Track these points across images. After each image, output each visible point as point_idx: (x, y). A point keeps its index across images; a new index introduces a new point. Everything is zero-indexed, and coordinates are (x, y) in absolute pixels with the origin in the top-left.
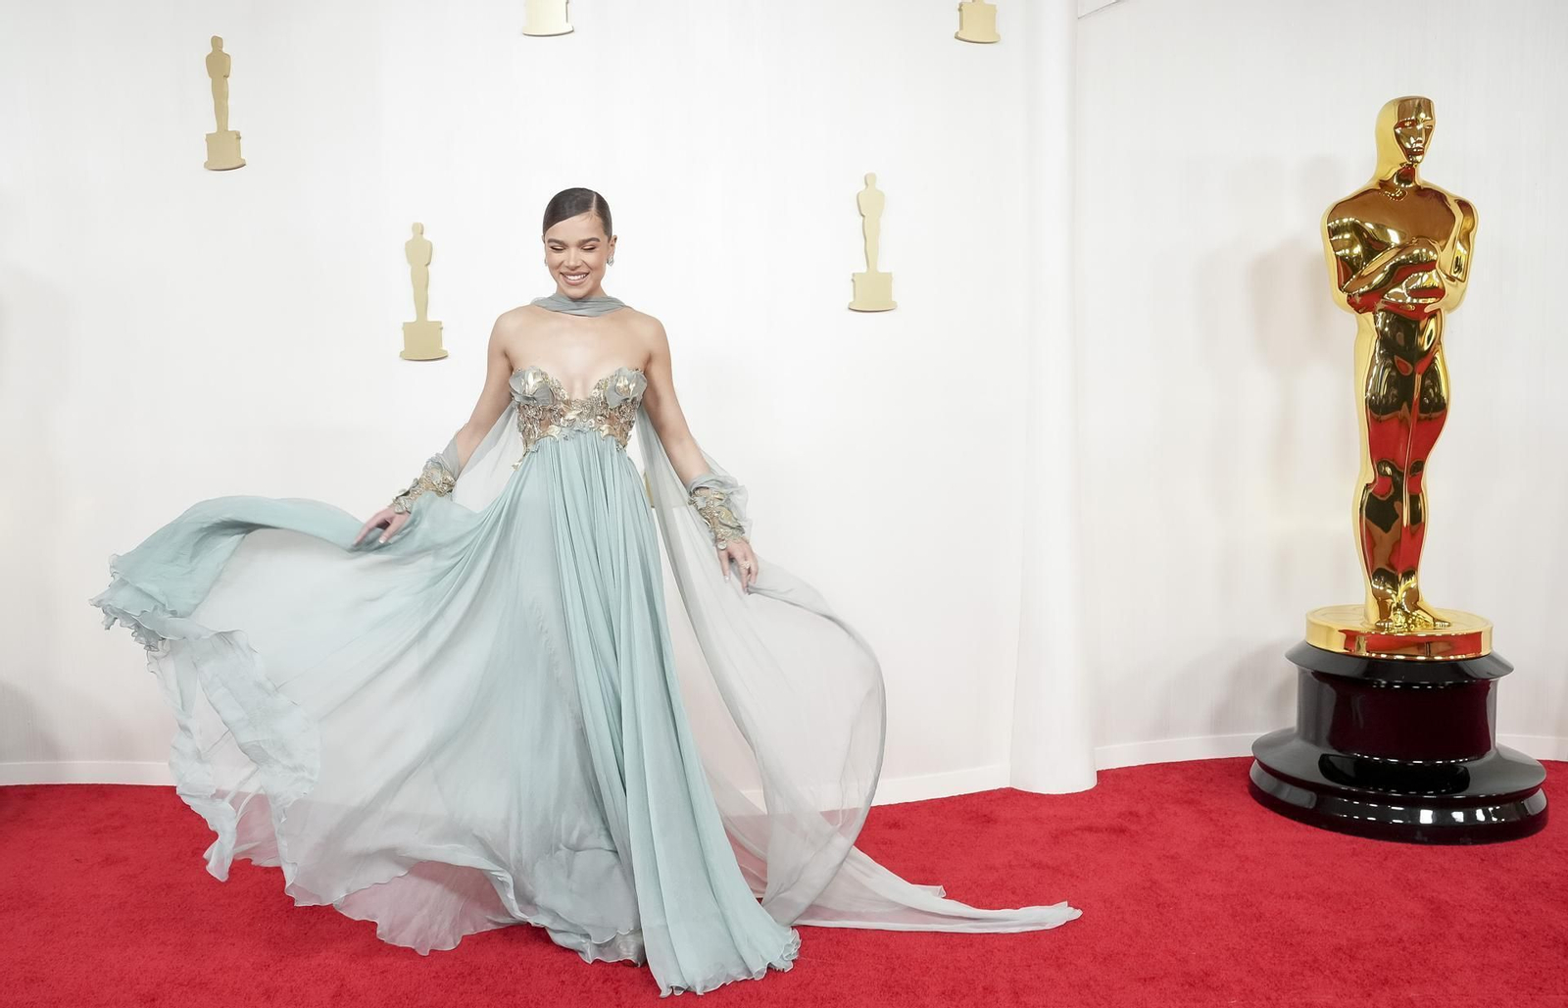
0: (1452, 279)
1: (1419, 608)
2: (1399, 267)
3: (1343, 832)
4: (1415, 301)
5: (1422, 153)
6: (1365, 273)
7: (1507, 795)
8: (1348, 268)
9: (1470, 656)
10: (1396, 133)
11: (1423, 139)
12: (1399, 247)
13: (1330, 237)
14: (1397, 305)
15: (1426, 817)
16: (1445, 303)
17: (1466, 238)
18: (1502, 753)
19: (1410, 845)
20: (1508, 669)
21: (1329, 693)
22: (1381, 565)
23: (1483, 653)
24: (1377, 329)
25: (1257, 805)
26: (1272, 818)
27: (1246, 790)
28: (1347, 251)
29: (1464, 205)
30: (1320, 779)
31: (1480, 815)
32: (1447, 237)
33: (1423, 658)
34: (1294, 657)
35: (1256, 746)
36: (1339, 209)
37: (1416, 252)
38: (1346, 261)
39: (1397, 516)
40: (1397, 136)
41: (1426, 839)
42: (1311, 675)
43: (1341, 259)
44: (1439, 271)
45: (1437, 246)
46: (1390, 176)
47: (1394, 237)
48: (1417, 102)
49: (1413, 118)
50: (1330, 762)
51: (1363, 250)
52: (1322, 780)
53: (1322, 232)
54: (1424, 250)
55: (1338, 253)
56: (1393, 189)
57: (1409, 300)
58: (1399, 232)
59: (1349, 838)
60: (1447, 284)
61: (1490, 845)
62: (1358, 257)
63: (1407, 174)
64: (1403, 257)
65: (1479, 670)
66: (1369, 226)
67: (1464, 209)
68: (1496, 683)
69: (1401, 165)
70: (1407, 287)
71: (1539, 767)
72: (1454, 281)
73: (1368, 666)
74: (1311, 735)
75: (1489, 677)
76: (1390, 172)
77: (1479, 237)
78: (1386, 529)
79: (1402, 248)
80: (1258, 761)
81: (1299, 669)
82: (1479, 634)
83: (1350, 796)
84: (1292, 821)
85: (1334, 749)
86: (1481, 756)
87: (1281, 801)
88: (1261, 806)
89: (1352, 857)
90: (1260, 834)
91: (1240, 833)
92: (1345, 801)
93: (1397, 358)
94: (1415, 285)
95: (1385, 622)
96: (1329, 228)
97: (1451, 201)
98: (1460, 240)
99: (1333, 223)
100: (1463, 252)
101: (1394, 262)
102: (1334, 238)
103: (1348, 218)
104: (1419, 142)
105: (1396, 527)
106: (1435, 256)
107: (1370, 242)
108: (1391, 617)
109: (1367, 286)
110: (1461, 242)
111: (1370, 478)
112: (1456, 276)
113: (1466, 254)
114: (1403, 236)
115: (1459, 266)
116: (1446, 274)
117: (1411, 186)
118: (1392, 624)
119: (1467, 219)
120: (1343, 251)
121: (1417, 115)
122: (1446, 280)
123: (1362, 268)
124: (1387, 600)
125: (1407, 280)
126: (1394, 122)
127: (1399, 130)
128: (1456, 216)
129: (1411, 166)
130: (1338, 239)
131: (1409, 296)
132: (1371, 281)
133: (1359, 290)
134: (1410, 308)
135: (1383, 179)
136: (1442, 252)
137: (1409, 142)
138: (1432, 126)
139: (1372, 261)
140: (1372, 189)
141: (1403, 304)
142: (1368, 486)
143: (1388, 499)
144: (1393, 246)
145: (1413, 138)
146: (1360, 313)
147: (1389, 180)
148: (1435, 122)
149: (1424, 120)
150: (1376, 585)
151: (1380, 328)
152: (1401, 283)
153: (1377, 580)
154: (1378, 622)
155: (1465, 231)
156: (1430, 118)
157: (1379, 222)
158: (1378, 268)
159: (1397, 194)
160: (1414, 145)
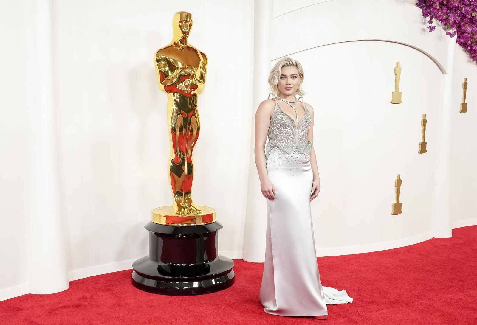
0: (200, 82)
1: (191, 206)
2: (182, 76)
3: (166, 295)
4: (187, 89)
5: (188, 33)
6: (170, 78)
7: (222, 273)
8: (164, 76)
9: (209, 223)
10: (179, 25)
11: (189, 28)
12: (181, 68)
14: (181, 91)
15: (196, 285)
16: (198, 91)
17: (204, 67)
18: (220, 258)
19: (190, 296)
20: (221, 227)
21: (161, 241)
22: (178, 190)
23: (213, 221)
24: (174, 99)
26: (140, 292)
27: (131, 283)
29: (203, 54)
31: (214, 282)
32: (198, 66)
33: (193, 225)
34: (148, 228)
35: (134, 265)
36: (160, 51)
37: (187, 71)
38: (163, 72)
39: (183, 171)
40: (180, 26)
41: (195, 293)
42: (153, 234)
43: (161, 71)
44: (195, 78)
45: (194, 69)
46: (178, 41)
47: (180, 65)
48: (186, 14)
49: (185, 20)
50: (162, 268)
51: (169, 69)
52: (159, 275)
53: (154, 61)
54: (190, 71)
55: (160, 69)
56: (179, 46)
57: (185, 89)
58: (181, 63)
59: (168, 296)
60: (198, 84)
61: (216, 293)
62: (167, 71)
63: (183, 41)
64: (183, 72)
65: (212, 228)
66: (171, 60)
67: (203, 56)
68: (218, 232)
69: (182, 37)
70: (184, 84)
71: (232, 262)
72: (201, 83)
73: (175, 228)
74: (155, 258)
75: (215, 230)
76: (178, 40)
78: (180, 176)
79: (183, 69)
80: (135, 270)
81: (149, 232)
82: (212, 214)
83: (169, 280)
84: (147, 293)
85: (163, 262)
86: (214, 260)
87: (144, 285)
88: (136, 288)
89: (169, 303)
90: (136, 299)
91: (128, 300)
92: (167, 282)
93: (182, 111)
94: (187, 83)
95: (180, 212)
96: (156, 59)
97: (199, 53)
98: (202, 67)
99: (158, 57)
100: (203, 72)
101: (180, 74)
102: (158, 63)
103: (163, 56)
104: (188, 29)
105: (183, 175)
106: (194, 73)
107: (172, 66)
108: (182, 210)
109: (171, 83)
110: (202, 68)
111: (173, 157)
112: (201, 81)
113: (204, 73)
114: (183, 64)
115: (202, 78)
116: (198, 80)
117: (185, 46)
118: (182, 212)
119: (205, 60)
120: (162, 69)
121: (186, 19)
122: (198, 82)
123: (169, 76)
124: (181, 204)
125: (185, 81)
126: (179, 20)
127: (181, 24)
128: (201, 58)
129: (185, 38)
130: (160, 64)
131: (185, 87)
132: (172, 81)
133: (168, 84)
134: (186, 92)
135: (175, 42)
136: (196, 71)
137: (184, 29)
138: (192, 24)
139: (173, 73)
140: (172, 46)
141: (183, 91)
142: (173, 160)
143: (180, 165)
144: (179, 68)
145: (185, 27)
146: (168, 93)
147: (177, 43)
148: (193, 22)
149: (189, 21)
150: (176, 198)
151: (176, 99)
152: (183, 82)
153: (177, 196)
154: (178, 212)
155: (204, 64)
156: (191, 21)
157: (175, 59)
158: (174, 76)
159: (181, 49)
160: (186, 30)
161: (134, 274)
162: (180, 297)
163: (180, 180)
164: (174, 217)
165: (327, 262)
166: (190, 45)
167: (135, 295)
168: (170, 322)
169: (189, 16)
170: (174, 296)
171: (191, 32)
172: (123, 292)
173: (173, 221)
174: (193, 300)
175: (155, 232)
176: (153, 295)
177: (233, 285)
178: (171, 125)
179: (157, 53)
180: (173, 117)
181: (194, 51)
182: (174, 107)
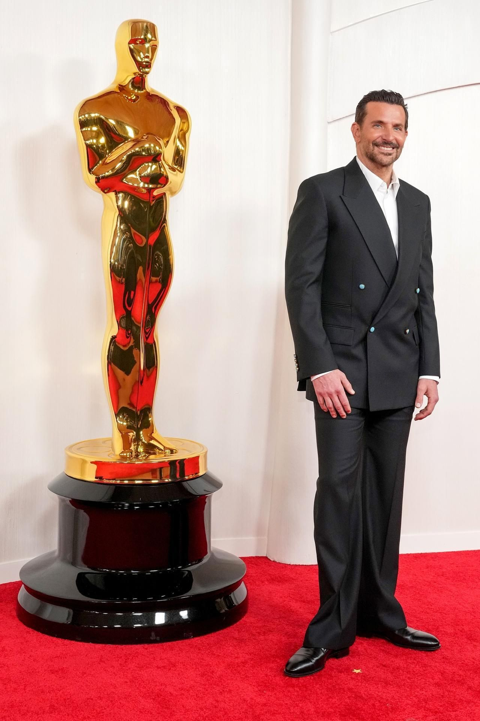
0: (173, 170)
1: (153, 438)
2: (133, 158)
3: (93, 642)
4: (146, 186)
5: (149, 65)
6: (108, 161)
8: (95, 156)
9: (192, 477)
10: (130, 47)
11: (150, 55)
12: (133, 140)
13: (81, 128)
14: (133, 188)
15: (160, 618)
17: (183, 137)
18: (216, 555)
19: (146, 646)
20: (217, 485)
21: (84, 517)
22: (124, 404)
23: (201, 474)
24: (118, 207)
25: (23, 627)
27: (14, 613)
28: (95, 141)
29: (181, 111)
30: (77, 596)
32: (169, 135)
33: (156, 481)
34: (55, 488)
35: (24, 571)
36: (88, 105)
37: (147, 146)
38: (93, 148)
39: (135, 362)
40: (131, 51)
41: (158, 638)
42: (68, 503)
43: (89, 147)
44: (163, 162)
45: (161, 142)
46: (127, 82)
47: (131, 133)
48: (145, 24)
49: (142, 37)
50: (86, 580)
51: (107, 141)
52: (79, 596)
54: (152, 145)
55: (88, 142)
56: (129, 93)
57: (142, 184)
58: (134, 128)
59: (99, 646)
61: (206, 636)
62: (103, 146)
63: (139, 82)
64: (137, 149)
65: (198, 488)
66: (112, 122)
67: (182, 114)
68: (211, 496)
69: (135, 74)
70: (140, 174)
71: (242, 563)
73: (115, 490)
74: (69, 556)
75: (204, 493)
76: (127, 79)
77: (191, 137)
78: (128, 373)
79: (137, 141)
80: (24, 584)
81: (59, 498)
82: (198, 457)
83: (101, 608)
84: (51, 637)
85: (88, 567)
86: (200, 560)
87: (43, 619)
88: (26, 627)
89: (100, 664)
90: (23, 654)
91: (6, 656)
92: (97, 613)
93: (133, 231)
94: (146, 172)
95: (128, 452)
96: (80, 120)
97: (172, 107)
98: (179, 138)
99: (83, 116)
100: (181, 147)
101: (130, 152)
102: (84, 129)
103: (95, 113)
104: (147, 57)
105: (134, 370)
106: (160, 150)
107: (112, 134)
108: (133, 448)
109: (110, 171)
110: (179, 140)
111: (115, 330)
112: (176, 167)
113: (183, 149)
114: (137, 131)
115: (179, 160)
116: (169, 165)
117: (142, 92)
118: (133, 454)
119: (184, 123)
120: (91, 141)
121: (145, 35)
122: (169, 170)
123: (106, 156)
124: (129, 434)
125: (140, 168)
126: (129, 38)
127: (133, 46)
128: (175, 119)
129: (142, 76)
130: (88, 130)
131: (142, 181)
132: (113, 167)
133: (105, 173)
134: (143, 191)
135: (121, 84)
136: (166, 147)
137: (140, 56)
138: (156, 46)
139: (114, 150)
140: (113, 91)
141: (138, 188)
142: (113, 338)
143: (129, 348)
144: (129, 140)
145: (143, 53)
146: (105, 193)
147: (126, 85)
148: (158, 42)
149: (150, 40)
150: (121, 421)
151: (121, 206)
152: (136, 170)
153: (121, 417)
154: (122, 452)
155: (183, 131)
156: (155, 39)
157: (119, 120)
158: (118, 157)
159: (133, 98)
160: (144, 59)
161: (22, 593)
162: (123, 646)
163: (129, 380)
164: (114, 464)
165: (453, 564)
166: (153, 91)
167: (22, 643)
168: (98, 710)
169: (151, 28)
170: (111, 646)
171: (156, 61)
173: (111, 473)
174: (153, 654)
175: (72, 499)
176: (63, 643)
177: (243, 619)
178: (110, 262)
179: (82, 107)
180: (115, 245)
181: (162, 103)
182: (117, 223)
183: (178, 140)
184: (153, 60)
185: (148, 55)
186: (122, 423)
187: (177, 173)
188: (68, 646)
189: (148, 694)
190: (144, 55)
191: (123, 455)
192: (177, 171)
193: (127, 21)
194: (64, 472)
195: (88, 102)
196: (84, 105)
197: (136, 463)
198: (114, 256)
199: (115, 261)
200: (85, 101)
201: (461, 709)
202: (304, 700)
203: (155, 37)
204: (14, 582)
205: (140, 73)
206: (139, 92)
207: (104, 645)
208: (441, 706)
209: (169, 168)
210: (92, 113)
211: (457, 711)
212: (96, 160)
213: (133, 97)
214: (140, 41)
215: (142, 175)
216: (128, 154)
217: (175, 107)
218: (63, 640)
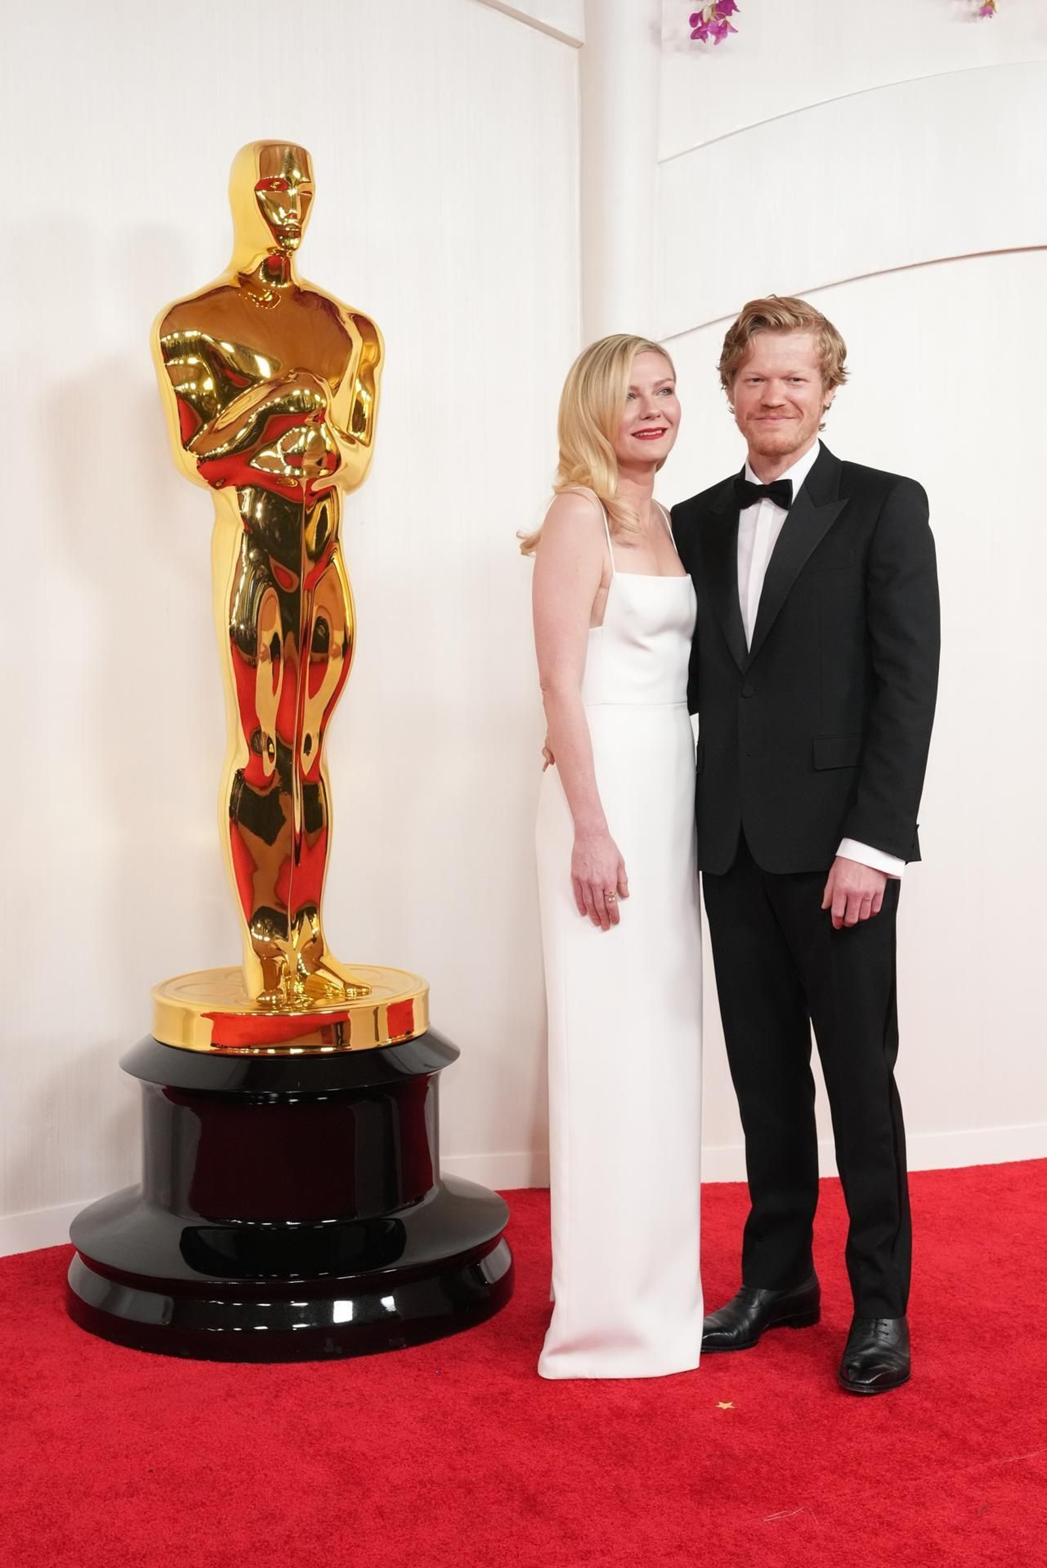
0: (351, 440)
2: (271, 417)
3: (213, 1360)
4: (297, 472)
5: (297, 234)
6: (220, 425)
8: (194, 415)
9: (399, 1038)
10: (258, 197)
11: (298, 212)
12: (269, 383)
13: (165, 361)
14: (272, 479)
15: (343, 1311)
16: (338, 479)
17: (368, 376)
18: (449, 1187)
19: (316, 1364)
20: (450, 1054)
21: (191, 1121)
23: (416, 1033)
24: (243, 516)
25: (78, 1332)
26: (101, 1350)
27: (62, 1305)
28: (193, 386)
29: (363, 323)
30: (184, 1272)
32: (341, 371)
34: (134, 1067)
35: (77, 1226)
36: (177, 314)
37: (296, 393)
38: (192, 402)
40: (260, 203)
42: (161, 1093)
43: (182, 397)
44: (330, 425)
45: (326, 386)
46: (254, 267)
47: (264, 368)
48: (287, 150)
49: (282, 176)
50: (198, 1240)
51: (218, 385)
52: (186, 1273)
53: (152, 352)
54: (307, 392)
55: (180, 388)
56: (259, 290)
57: (288, 470)
58: (270, 359)
59: (223, 1366)
60: (343, 447)
61: (431, 1345)
62: (210, 395)
63: (277, 267)
64: (277, 400)
65: (412, 1061)
66: (227, 348)
67: (363, 329)
68: (437, 1076)
69: (269, 250)
70: (283, 449)
72: (353, 443)
73: (249, 1069)
74: (164, 1195)
75: (424, 1070)
76: (254, 262)
77: (385, 375)
78: (270, 840)
79: (277, 385)
80: (80, 1252)
81: (142, 1084)
82: (410, 1002)
84: (133, 1351)
85: (202, 1216)
86: (420, 1199)
87: (116, 1317)
89: (225, 1400)
90: (78, 1384)
91: (44, 1389)
92: (220, 1303)
93: (273, 562)
94: (296, 446)
95: (272, 994)
96: (163, 344)
97: (344, 315)
98: (359, 376)
99: (169, 337)
100: (364, 395)
101: (264, 407)
102: (171, 362)
103: (192, 331)
104: (295, 216)
105: (282, 833)
106: (323, 401)
107: (227, 372)
108: (282, 985)
109: (226, 445)
110: (362, 382)
111: (243, 759)
112: (357, 436)
113: (369, 400)
114: (277, 366)
115: (360, 420)
117: (285, 286)
118: (284, 996)
119: (369, 347)
120: (187, 385)
121: (288, 172)
122: (342, 440)
123: (215, 415)
124: (275, 959)
125: (284, 437)
126: (255, 179)
127: (263, 193)
128: (353, 340)
129: (283, 253)
130: (178, 365)
131: (288, 464)
132: (232, 436)
133: (215, 450)
134: (290, 483)
135: (244, 272)
136: (334, 395)
137: (278, 214)
138: (310, 193)
139: (231, 403)
140: (228, 286)
141: (281, 478)
142: (240, 773)
143: (271, 793)
144: (262, 382)
145: (284, 208)
146: (217, 488)
147: (252, 274)
148: (314, 187)
149: (298, 183)
150: (258, 933)
151: (248, 515)
152: (276, 443)
153: (259, 926)
154: (263, 995)
155: (367, 364)
156: (307, 180)
157: (240, 342)
158: (240, 416)
159: (267, 300)
160: (286, 220)
161: (76, 1267)
162: (272, 1366)
163: (271, 855)
164: (248, 1017)
166: (307, 283)
167: (76, 1363)
168: (223, 1489)
169: (298, 158)
170: (248, 1365)
171: (309, 226)
172: (27, 1353)
173: (242, 1035)
174: (329, 1380)
175: (167, 1086)
176: (155, 1362)
177: (504, 1310)
178: (230, 623)
179: (166, 317)
180: (238, 590)
181: (325, 310)
182: (241, 547)
183: (358, 381)
184: (304, 223)
185: (294, 211)
186: (260, 937)
187: (358, 446)
188: (164, 1368)
189: (319, 1458)
190: (286, 212)
191: (263, 999)
192: (359, 444)
193: (251, 144)
194: (150, 1035)
195: (179, 308)
196: (170, 314)
197: (292, 1014)
198: (237, 614)
199: (239, 623)
200: (172, 307)
201: (927, 1475)
202: (621, 1463)
203: (308, 176)
204: (61, 1246)
205: (279, 248)
206: (279, 286)
207: (234, 1364)
208: (888, 1470)
209: (342, 438)
210: (186, 331)
211: (919, 1478)
212: (196, 423)
213: (268, 297)
214: (278, 183)
215: (289, 451)
216: (260, 409)
217: (350, 315)
218: (156, 1355)
